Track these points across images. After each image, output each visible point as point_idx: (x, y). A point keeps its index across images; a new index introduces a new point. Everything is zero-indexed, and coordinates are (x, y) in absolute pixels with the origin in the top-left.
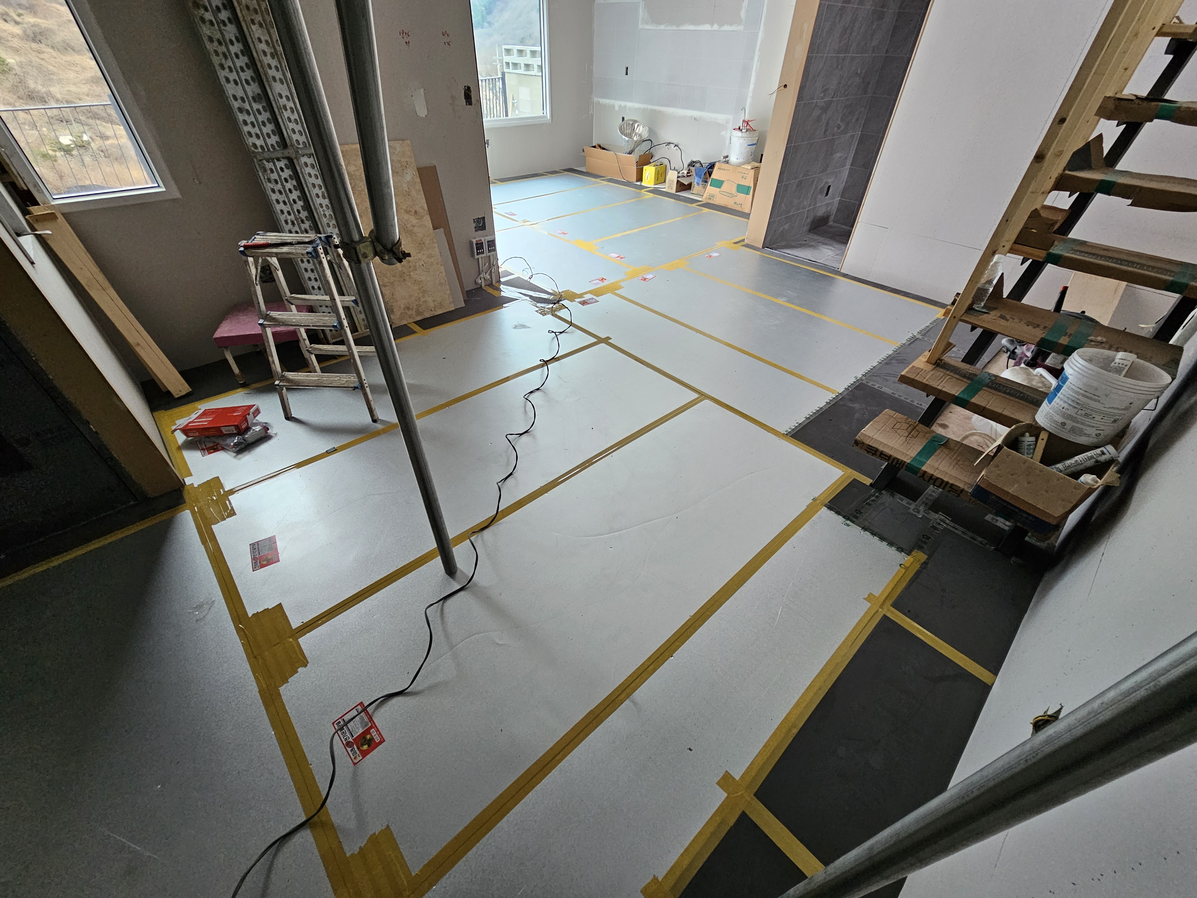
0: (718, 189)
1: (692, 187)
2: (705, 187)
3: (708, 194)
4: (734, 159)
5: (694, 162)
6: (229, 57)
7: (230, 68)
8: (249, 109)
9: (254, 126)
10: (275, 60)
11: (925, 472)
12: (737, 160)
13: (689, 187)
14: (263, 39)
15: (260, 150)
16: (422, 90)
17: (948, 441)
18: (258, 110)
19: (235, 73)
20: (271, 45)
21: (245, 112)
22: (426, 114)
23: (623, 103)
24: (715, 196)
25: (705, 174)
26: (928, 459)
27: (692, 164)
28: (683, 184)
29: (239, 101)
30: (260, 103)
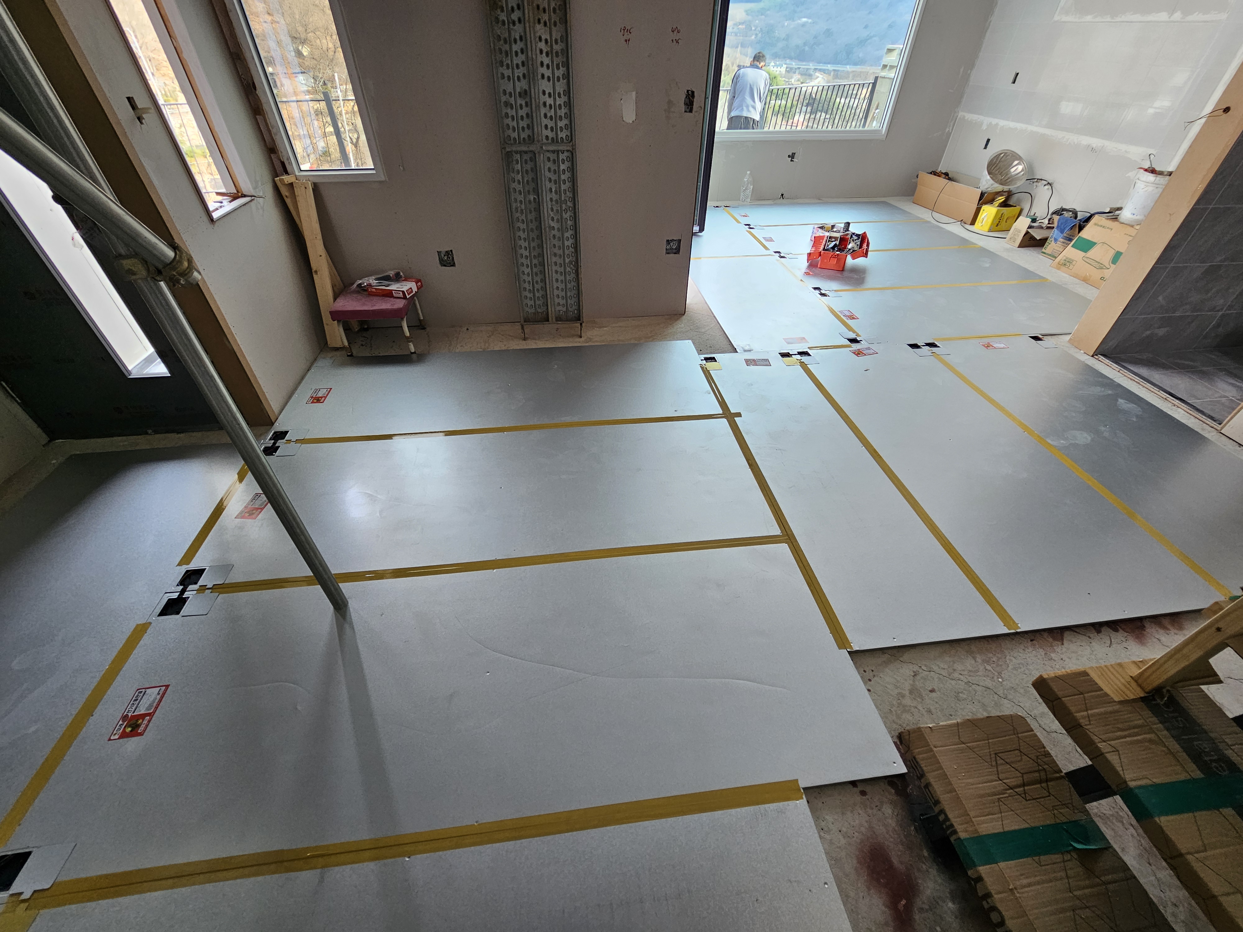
0: (1083, 254)
1: (1047, 244)
2: (1065, 246)
3: (1064, 258)
4: (1126, 215)
5: (1064, 210)
6: (509, 55)
7: (508, 65)
8: (513, 103)
9: (513, 119)
10: (548, 58)
11: (980, 879)
12: (1132, 216)
13: (1041, 243)
14: (543, 37)
15: (512, 142)
16: (634, 93)
17: (1106, 849)
18: (521, 105)
19: (510, 70)
20: (549, 44)
21: (509, 107)
22: (634, 119)
23: (994, 121)
24: (1074, 263)
25: (1071, 228)
26: (1008, 858)
27: (1059, 212)
28: (1032, 238)
29: (507, 96)
30: (524, 99)
